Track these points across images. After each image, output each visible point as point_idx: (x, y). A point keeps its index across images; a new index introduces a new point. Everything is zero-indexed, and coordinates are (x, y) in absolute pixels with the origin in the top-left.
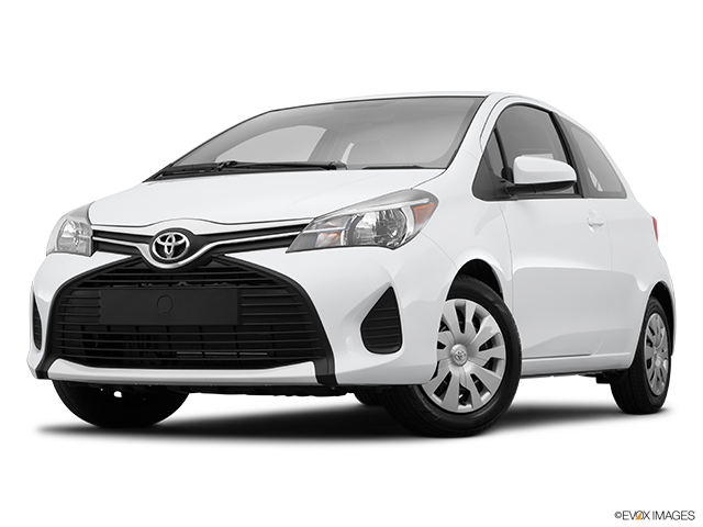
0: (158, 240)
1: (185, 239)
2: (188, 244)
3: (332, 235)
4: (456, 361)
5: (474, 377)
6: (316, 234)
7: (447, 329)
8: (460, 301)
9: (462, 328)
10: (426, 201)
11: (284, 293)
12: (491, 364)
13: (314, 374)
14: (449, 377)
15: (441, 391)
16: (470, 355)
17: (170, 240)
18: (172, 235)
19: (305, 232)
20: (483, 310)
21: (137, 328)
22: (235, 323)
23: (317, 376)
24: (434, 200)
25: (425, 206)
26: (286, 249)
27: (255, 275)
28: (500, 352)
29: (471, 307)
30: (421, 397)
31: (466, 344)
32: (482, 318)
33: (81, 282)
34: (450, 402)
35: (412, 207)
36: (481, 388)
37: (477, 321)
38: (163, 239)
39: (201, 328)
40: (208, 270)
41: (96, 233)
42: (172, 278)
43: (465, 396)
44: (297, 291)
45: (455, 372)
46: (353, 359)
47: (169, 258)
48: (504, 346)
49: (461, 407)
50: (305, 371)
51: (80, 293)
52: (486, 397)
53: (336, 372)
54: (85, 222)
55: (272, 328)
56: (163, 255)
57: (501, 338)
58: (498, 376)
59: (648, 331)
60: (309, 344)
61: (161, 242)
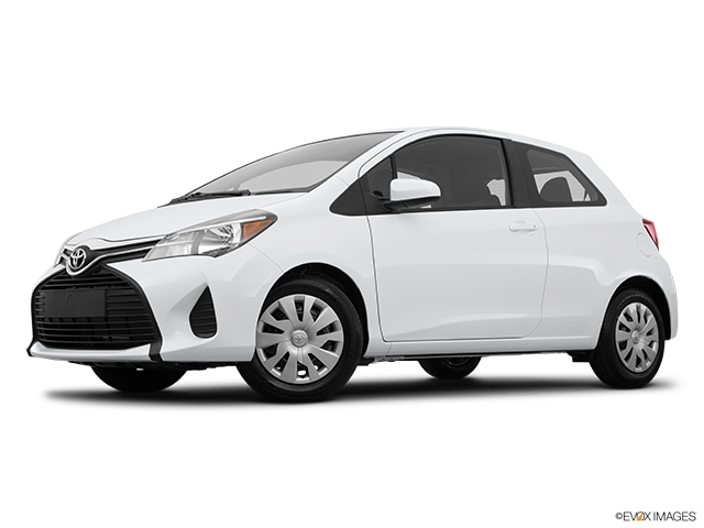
1: (84, 253)
2: (85, 256)
4: (297, 343)
5: (310, 355)
6: (169, 247)
7: (287, 318)
8: (300, 296)
9: (301, 317)
10: (263, 217)
11: (132, 292)
12: (331, 345)
13: (148, 354)
14: (287, 355)
16: (309, 339)
17: (77, 255)
18: (78, 251)
20: (321, 302)
22: (103, 315)
23: (150, 356)
24: (271, 217)
25: (259, 222)
26: (143, 259)
28: (338, 336)
29: (310, 300)
31: (306, 329)
32: (322, 309)
34: (289, 375)
38: (74, 253)
39: (89, 319)
45: (294, 351)
48: (342, 331)
49: (299, 379)
50: (142, 352)
52: (324, 372)
53: (161, 352)
55: (126, 319)
57: (339, 325)
58: (336, 355)
59: (621, 318)
60: (148, 331)
61: (72, 256)
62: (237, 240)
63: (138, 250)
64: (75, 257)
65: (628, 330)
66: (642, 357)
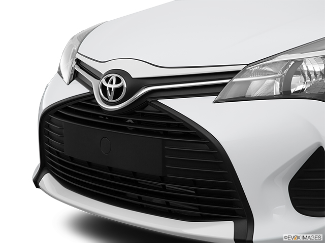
0: (103, 80)
1: (123, 82)
2: (125, 86)
6: (249, 82)
13: (233, 237)
17: (112, 83)
18: (113, 77)
19: (235, 80)
26: (214, 98)
33: (64, 106)
41: (78, 62)
47: (111, 100)
56: (106, 96)
60: (231, 204)
61: (105, 84)
64: (108, 85)
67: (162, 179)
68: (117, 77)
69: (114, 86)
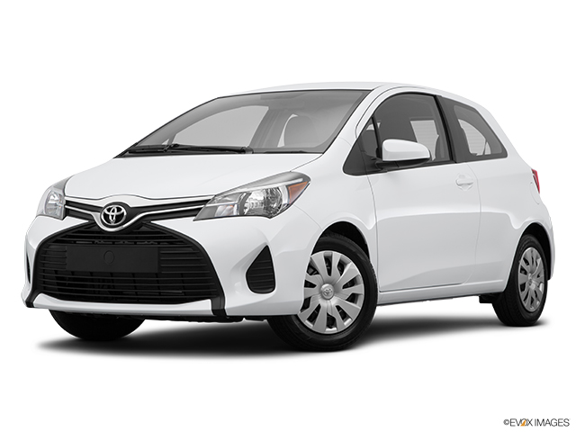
0: (105, 211)
1: (123, 210)
2: (125, 214)
3: (230, 207)
4: (325, 296)
5: (338, 308)
6: (216, 207)
7: (318, 273)
8: (328, 253)
9: (329, 272)
10: (301, 180)
11: (190, 250)
12: (353, 298)
13: (210, 309)
14: (319, 307)
15: (312, 318)
16: (336, 292)
17: (113, 211)
18: (114, 207)
19: (208, 205)
20: (346, 258)
21: (92, 274)
22: (156, 271)
23: (212, 310)
24: (306, 179)
25: (299, 184)
26: (194, 218)
27: (171, 237)
28: (360, 289)
29: (337, 257)
30: (296, 323)
31: (332, 283)
32: (346, 264)
33: (54, 239)
34: (320, 326)
35: (287, 186)
36: (344, 316)
37: (342, 266)
38: (109, 210)
39: (134, 275)
40: (139, 233)
41: (68, 203)
42: (115, 238)
43: (331, 322)
44: (198, 249)
45: (324, 304)
46: (239, 298)
47: (113, 224)
48: (363, 285)
49: (328, 329)
50: (205, 306)
51: (54, 247)
52: (348, 322)
53: (226, 308)
54: (62, 194)
55: (182, 275)
56: (109, 221)
57: (360, 279)
58: (358, 306)
59: (522, 262)
60: (208, 287)
61: (107, 213)
62: (285, 201)
63: (192, 209)
64: (111, 213)
65: (526, 273)
66: (534, 297)
67: (157, 275)
68: (118, 208)
69: (116, 213)
